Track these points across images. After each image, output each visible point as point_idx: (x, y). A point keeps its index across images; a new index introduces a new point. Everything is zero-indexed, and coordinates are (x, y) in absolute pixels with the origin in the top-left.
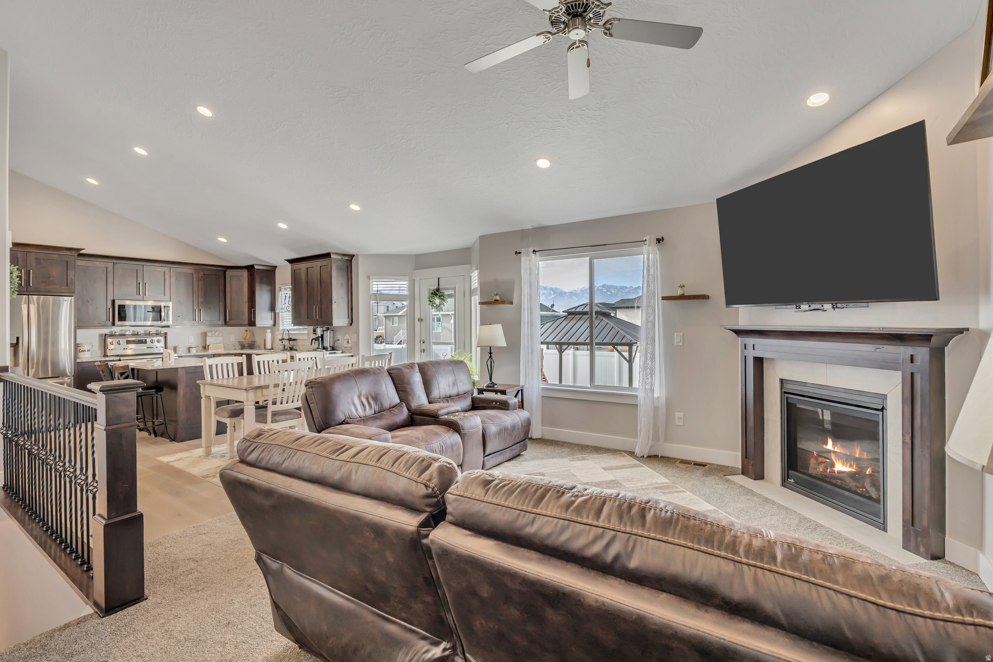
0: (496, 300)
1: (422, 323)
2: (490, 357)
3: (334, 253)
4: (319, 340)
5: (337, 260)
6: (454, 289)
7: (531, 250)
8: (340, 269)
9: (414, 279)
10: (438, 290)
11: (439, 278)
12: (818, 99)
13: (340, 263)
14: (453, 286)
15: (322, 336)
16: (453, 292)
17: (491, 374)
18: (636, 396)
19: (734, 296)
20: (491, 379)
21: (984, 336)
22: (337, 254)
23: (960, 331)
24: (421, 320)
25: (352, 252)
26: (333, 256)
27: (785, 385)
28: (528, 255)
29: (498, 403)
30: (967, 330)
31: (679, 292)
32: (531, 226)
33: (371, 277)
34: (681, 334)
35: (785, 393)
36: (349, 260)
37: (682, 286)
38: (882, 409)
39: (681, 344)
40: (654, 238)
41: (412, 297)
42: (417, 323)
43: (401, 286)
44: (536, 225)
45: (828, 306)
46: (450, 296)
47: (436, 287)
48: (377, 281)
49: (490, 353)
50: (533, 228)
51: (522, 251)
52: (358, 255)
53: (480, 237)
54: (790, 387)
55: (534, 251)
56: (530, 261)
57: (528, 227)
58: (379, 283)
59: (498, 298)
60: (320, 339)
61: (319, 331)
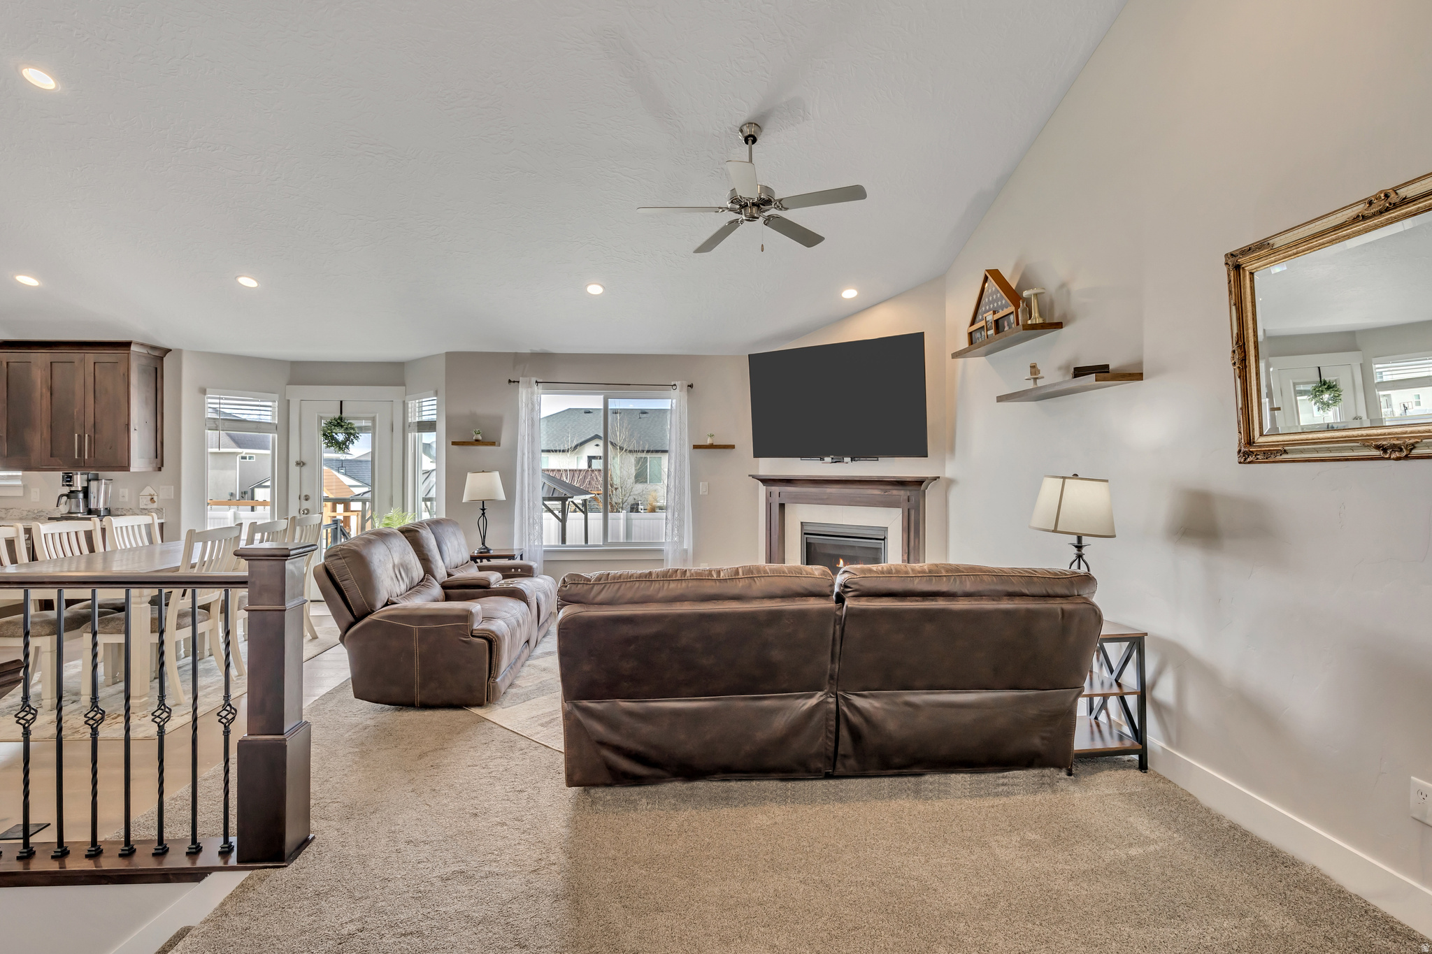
0: (477, 440)
1: (304, 469)
2: (483, 514)
3: (137, 344)
4: (76, 497)
5: (139, 355)
6: (373, 420)
7: (534, 380)
8: (143, 371)
9: (287, 398)
10: (341, 419)
11: (341, 402)
12: (850, 294)
13: (144, 361)
14: (372, 415)
15: (86, 491)
16: (370, 424)
17: (484, 537)
18: (661, 551)
19: (761, 450)
20: (483, 544)
21: (950, 482)
22: (142, 345)
23: (935, 479)
24: (300, 464)
25: (165, 344)
26: (133, 348)
27: (805, 528)
28: (529, 385)
29: (519, 570)
30: (939, 477)
31: (709, 441)
32: (531, 350)
33: (208, 390)
34: (707, 483)
35: (805, 534)
36: (159, 356)
37: (712, 436)
38: (884, 539)
39: (706, 493)
40: (686, 383)
41: (283, 427)
42: (294, 470)
43: (263, 411)
44: (537, 349)
45: (847, 459)
46: (363, 429)
47: (337, 415)
48: (220, 399)
49: (483, 510)
50: (532, 353)
51: (521, 379)
52: (180, 351)
53: (447, 353)
54: (809, 529)
55: (536, 382)
56: (533, 393)
57: (527, 350)
58: (222, 401)
59: (480, 437)
60: (81, 495)
61: (79, 481)
